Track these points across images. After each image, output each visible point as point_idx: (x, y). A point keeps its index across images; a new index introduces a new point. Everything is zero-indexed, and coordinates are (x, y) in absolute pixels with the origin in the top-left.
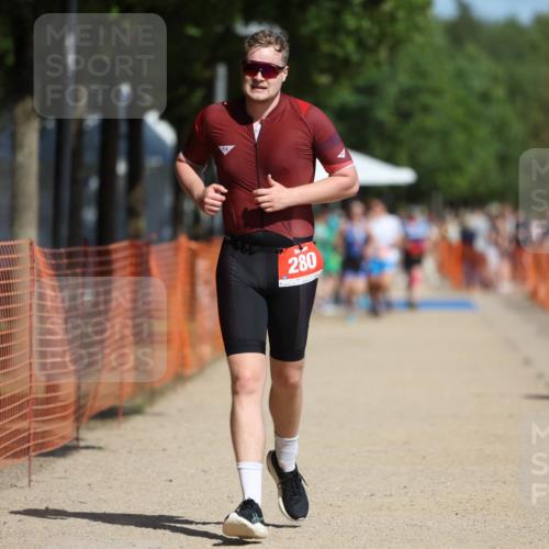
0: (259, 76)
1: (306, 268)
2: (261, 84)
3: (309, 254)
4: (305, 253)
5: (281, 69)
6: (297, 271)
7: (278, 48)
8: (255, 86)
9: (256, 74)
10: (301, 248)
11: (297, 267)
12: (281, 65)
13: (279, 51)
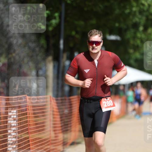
0: (94, 45)
1: (109, 105)
2: (95, 48)
3: (110, 101)
4: (108, 101)
5: (101, 42)
6: (107, 106)
7: (99, 35)
8: (93, 49)
9: (93, 45)
10: (107, 99)
11: (107, 105)
12: (101, 41)
13: (100, 36)
